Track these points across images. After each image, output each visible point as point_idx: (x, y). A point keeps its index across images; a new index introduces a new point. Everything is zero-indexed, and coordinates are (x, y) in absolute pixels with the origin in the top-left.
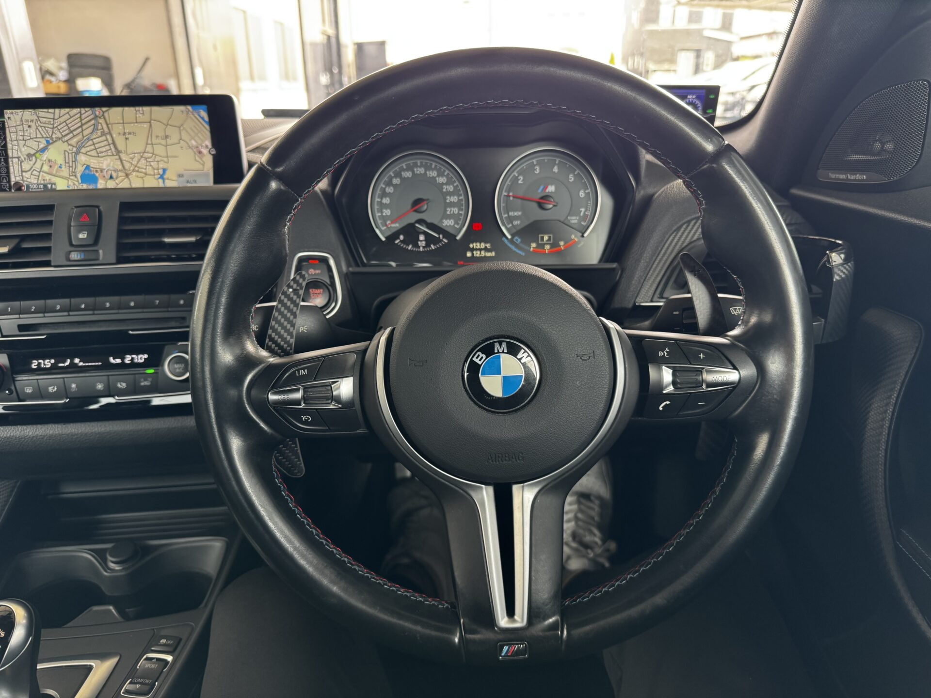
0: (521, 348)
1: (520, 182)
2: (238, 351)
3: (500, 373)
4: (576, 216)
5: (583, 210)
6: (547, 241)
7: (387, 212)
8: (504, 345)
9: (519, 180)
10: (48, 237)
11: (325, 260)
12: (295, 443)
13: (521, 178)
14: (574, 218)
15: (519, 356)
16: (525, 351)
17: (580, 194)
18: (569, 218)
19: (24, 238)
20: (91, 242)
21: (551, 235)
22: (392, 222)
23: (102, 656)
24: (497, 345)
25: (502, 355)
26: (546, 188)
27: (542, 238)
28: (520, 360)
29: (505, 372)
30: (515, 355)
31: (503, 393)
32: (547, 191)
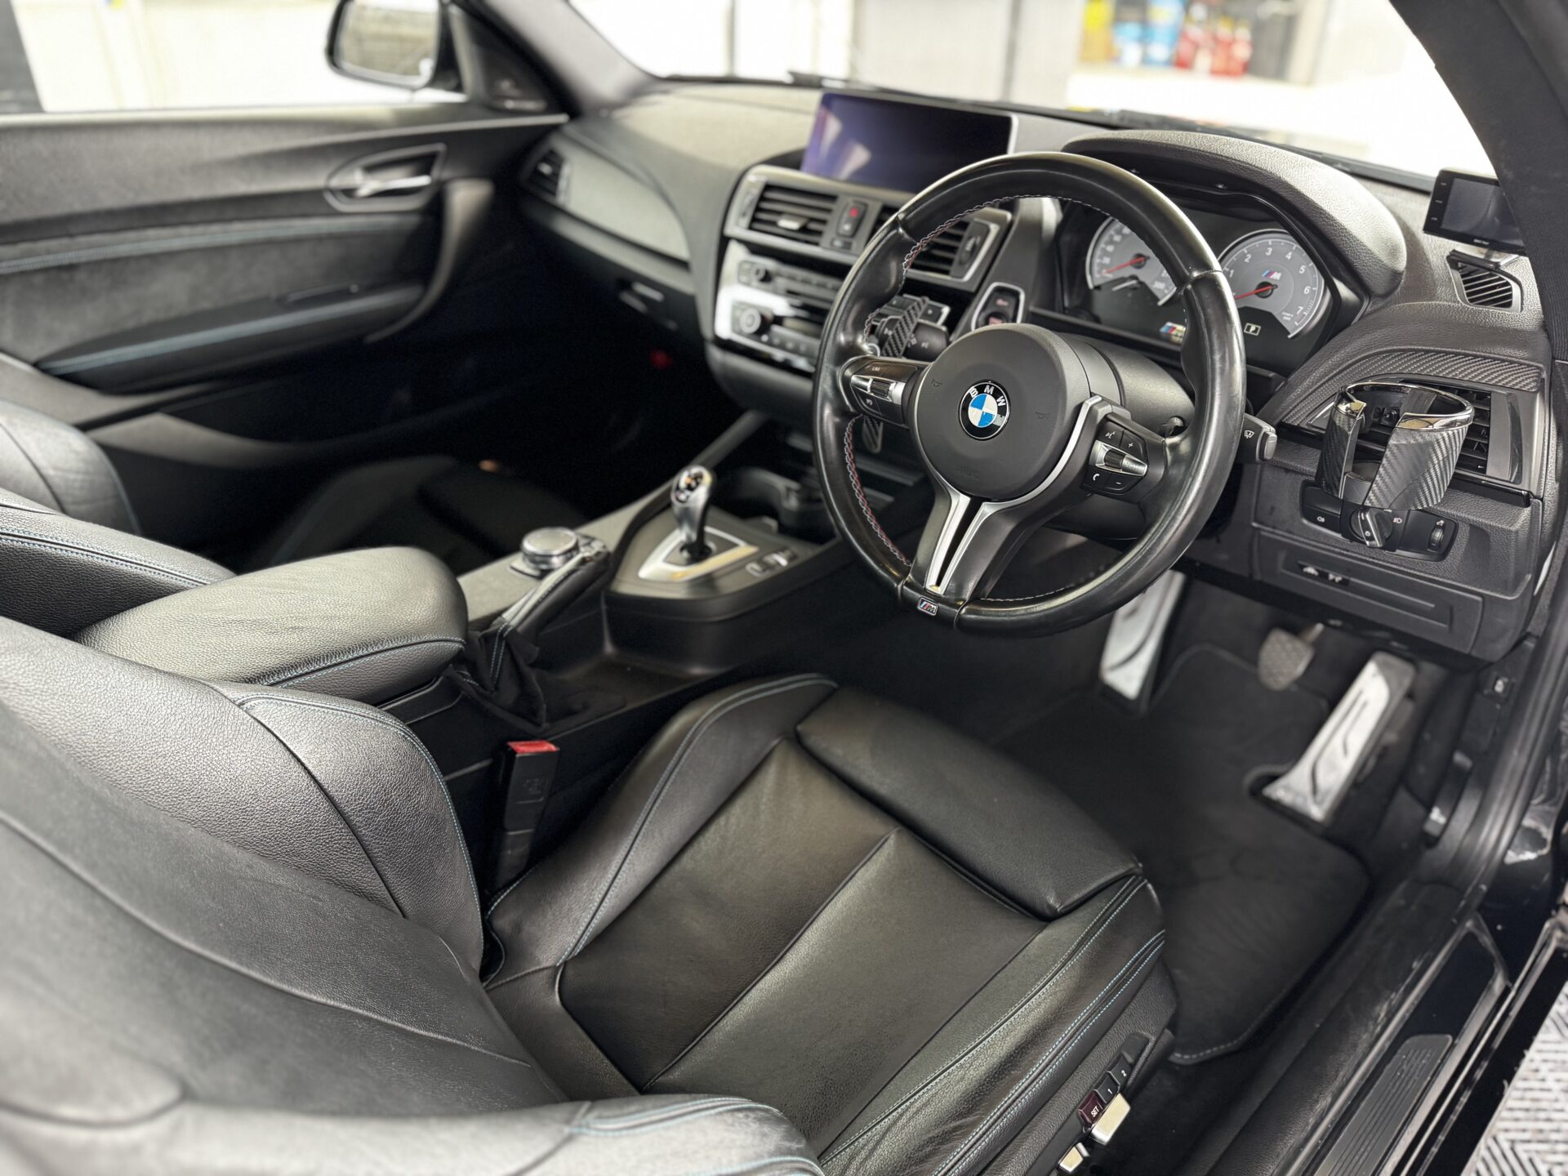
0: (1002, 395)
1: (1246, 260)
2: (850, 338)
3: (981, 408)
4: (1291, 313)
5: (1301, 308)
6: (1253, 332)
7: (1107, 260)
8: (992, 388)
9: (1246, 258)
10: (823, 222)
11: (1016, 295)
12: (879, 425)
13: (1249, 256)
14: (1289, 315)
15: (998, 401)
16: (1004, 398)
17: (1306, 289)
18: (1283, 313)
19: (812, 220)
20: (849, 234)
21: (1259, 327)
22: (1109, 272)
23: (750, 542)
24: (988, 387)
25: (988, 396)
26: (1271, 273)
27: (1249, 328)
28: (998, 403)
29: (985, 409)
30: (996, 398)
31: (979, 424)
32: (1271, 277)
